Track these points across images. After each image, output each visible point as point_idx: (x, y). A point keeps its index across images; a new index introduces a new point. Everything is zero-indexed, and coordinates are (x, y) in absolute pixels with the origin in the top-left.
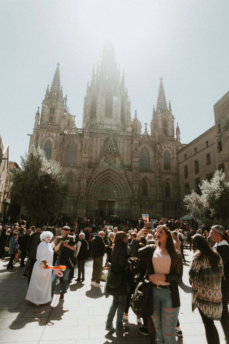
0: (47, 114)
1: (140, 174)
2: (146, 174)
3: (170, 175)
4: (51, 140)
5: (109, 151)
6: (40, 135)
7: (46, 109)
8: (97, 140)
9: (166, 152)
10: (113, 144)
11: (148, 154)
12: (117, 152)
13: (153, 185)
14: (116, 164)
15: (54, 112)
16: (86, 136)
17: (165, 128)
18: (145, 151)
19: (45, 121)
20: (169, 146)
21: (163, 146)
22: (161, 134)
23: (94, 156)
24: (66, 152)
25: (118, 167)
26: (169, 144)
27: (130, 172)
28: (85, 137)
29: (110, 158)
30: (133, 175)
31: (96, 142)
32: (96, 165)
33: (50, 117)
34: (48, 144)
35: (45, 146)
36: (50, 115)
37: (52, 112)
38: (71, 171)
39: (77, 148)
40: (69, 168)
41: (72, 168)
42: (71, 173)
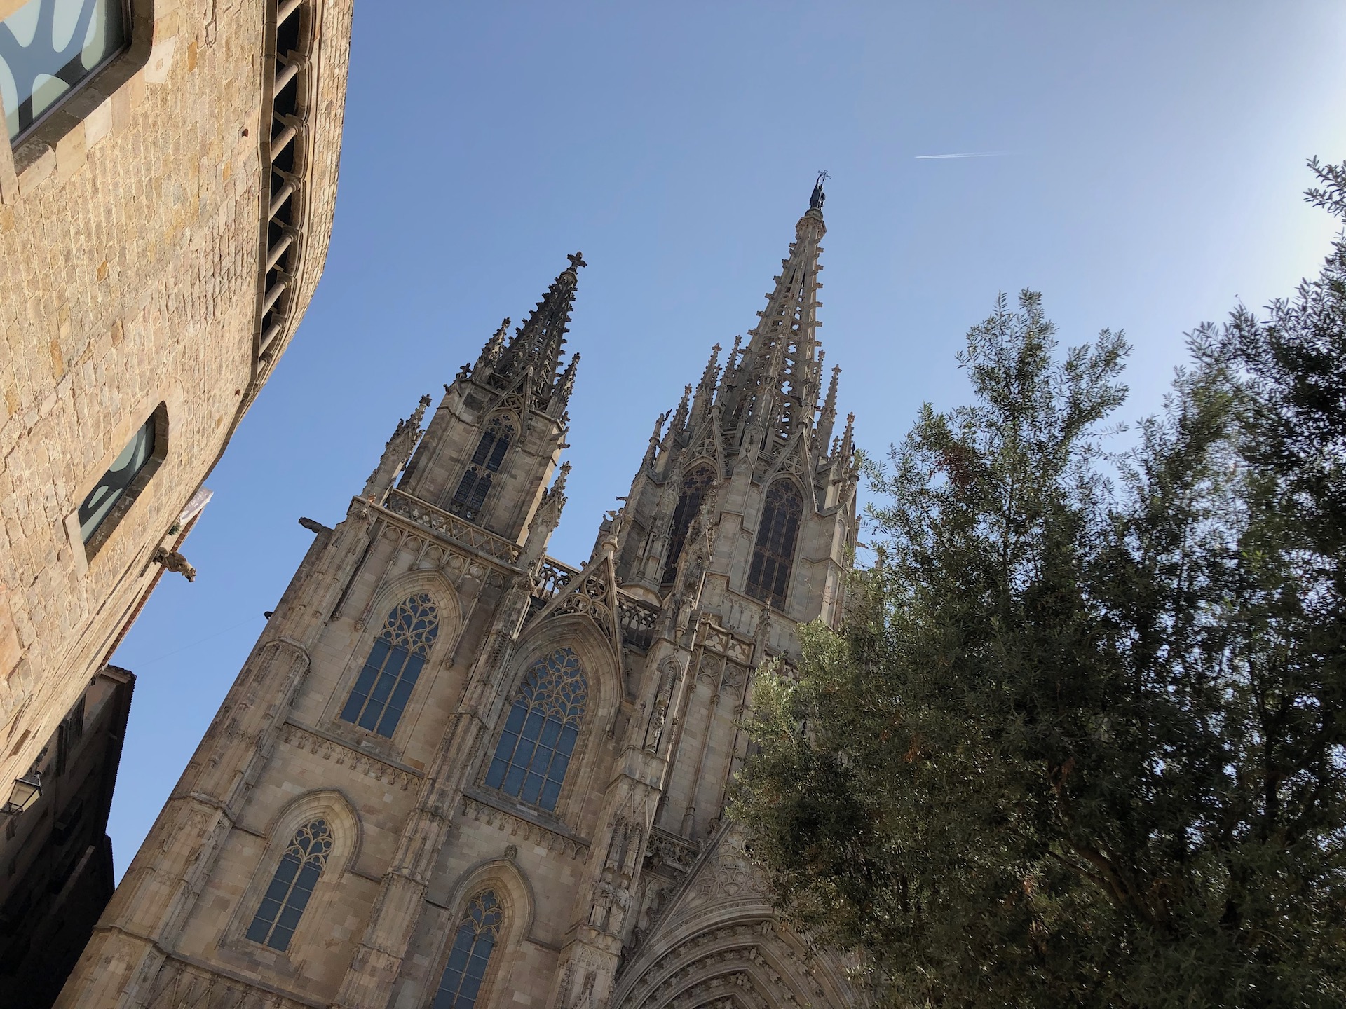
0: (455, 455)
4: (443, 603)
7: (461, 426)
8: (714, 700)
15: (497, 459)
19: (432, 489)
24: (508, 709)
28: (663, 651)
31: (704, 712)
32: (686, 864)
33: (469, 477)
34: (415, 621)
35: (385, 627)
36: (474, 469)
37: (488, 457)
38: (512, 850)
39: (582, 711)
40: (501, 828)
41: (527, 838)
42: (507, 864)
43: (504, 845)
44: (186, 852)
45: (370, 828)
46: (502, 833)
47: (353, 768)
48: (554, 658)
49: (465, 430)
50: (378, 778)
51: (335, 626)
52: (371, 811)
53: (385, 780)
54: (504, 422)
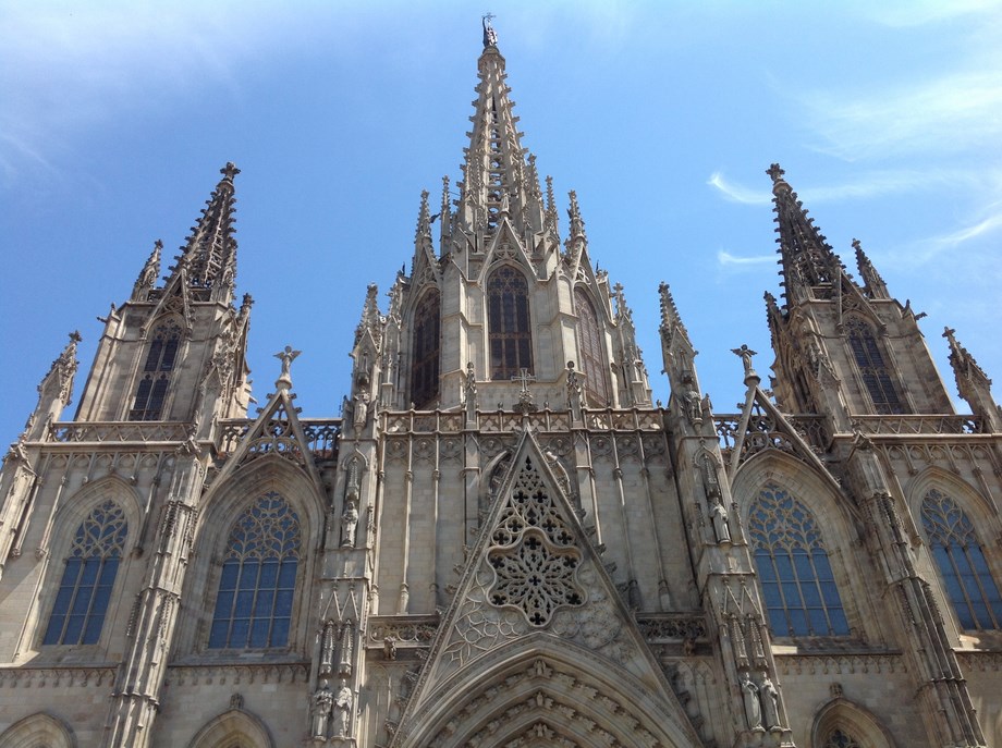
0: (125, 372)
2: (833, 669)
4: (126, 502)
5: (521, 532)
6: (54, 477)
7: (127, 346)
8: (435, 477)
9: (936, 506)
10: (548, 483)
11: (804, 535)
14: (585, 615)
15: (168, 360)
17: (875, 371)
18: (779, 511)
20: (943, 464)
21: (899, 467)
24: (219, 571)
26: (939, 455)
27: (703, 667)
28: (344, 451)
29: (535, 581)
30: (733, 682)
33: (145, 385)
34: (102, 529)
35: (73, 546)
36: (148, 377)
37: (160, 360)
38: (238, 700)
39: (297, 542)
40: (223, 682)
41: (252, 682)
42: (235, 714)
43: (228, 698)
45: (83, 735)
46: (224, 687)
47: (57, 684)
48: (258, 507)
49: (132, 348)
50: (84, 685)
51: (15, 566)
52: (82, 718)
53: (92, 684)
54: (169, 326)
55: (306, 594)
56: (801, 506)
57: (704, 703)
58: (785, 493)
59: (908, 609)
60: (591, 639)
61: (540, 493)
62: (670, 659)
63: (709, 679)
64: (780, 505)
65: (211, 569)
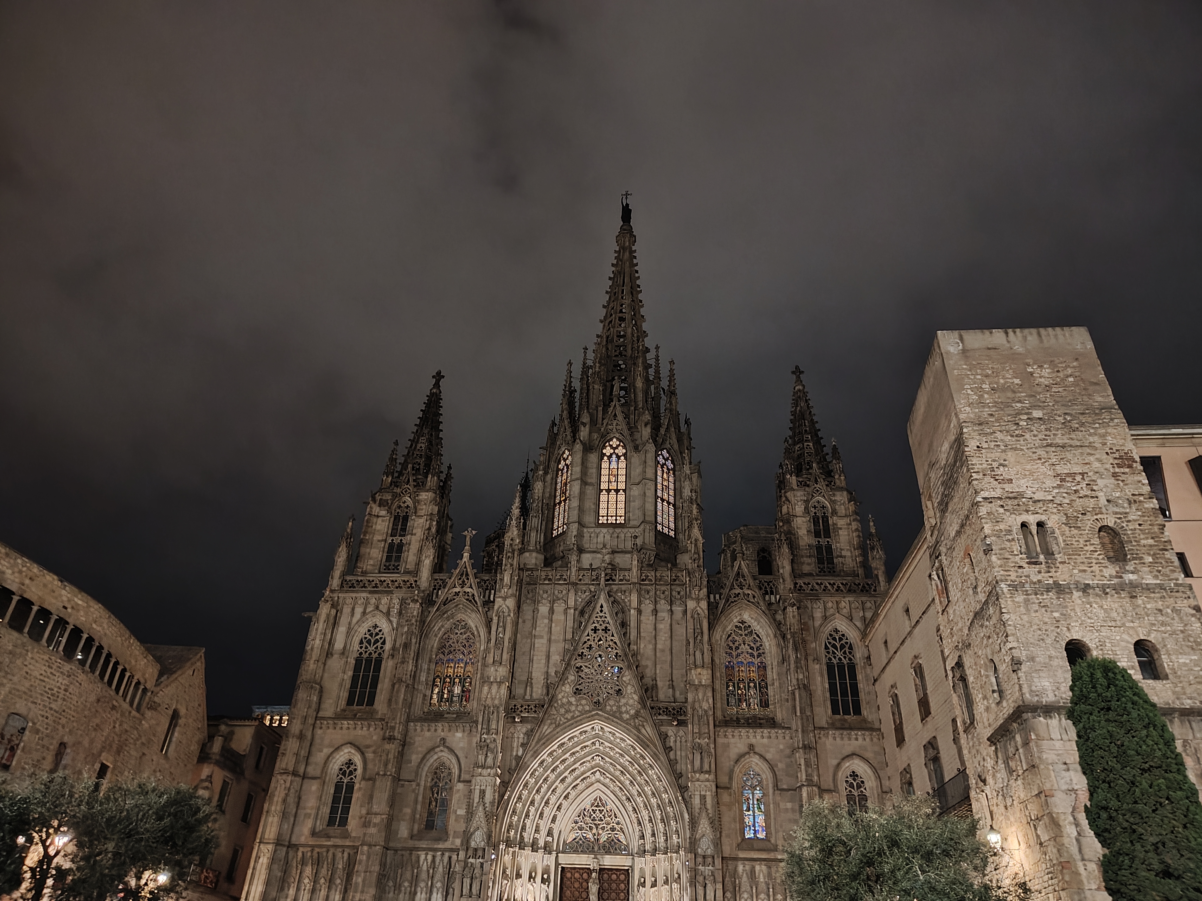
0: (380, 538)
1: (725, 741)
2: (751, 735)
3: (860, 738)
4: (384, 625)
5: (593, 652)
6: (347, 610)
7: (380, 519)
8: (551, 611)
9: (835, 639)
10: (611, 622)
12: (624, 650)
13: (785, 787)
14: (623, 702)
15: (404, 529)
16: (505, 599)
17: (823, 541)
18: (743, 638)
19: (371, 562)
20: (845, 612)
21: (816, 615)
22: (806, 569)
23: (538, 676)
24: (433, 666)
25: (632, 712)
27: (681, 733)
29: (599, 680)
30: (689, 745)
33: (391, 545)
34: (373, 641)
35: (358, 651)
36: (392, 540)
37: (399, 530)
38: (443, 740)
39: (474, 650)
40: (436, 730)
41: (450, 730)
42: (442, 748)
43: (438, 739)
44: (280, 799)
45: (370, 755)
46: (436, 733)
47: (355, 728)
48: (453, 627)
49: (383, 521)
50: (368, 729)
51: (329, 662)
52: (368, 747)
53: (371, 729)
54: (402, 505)
55: (478, 683)
56: (758, 636)
57: (678, 753)
58: (750, 626)
59: (794, 707)
60: (624, 715)
61: (606, 627)
62: (663, 729)
63: (683, 740)
64: (746, 635)
65: (429, 665)
